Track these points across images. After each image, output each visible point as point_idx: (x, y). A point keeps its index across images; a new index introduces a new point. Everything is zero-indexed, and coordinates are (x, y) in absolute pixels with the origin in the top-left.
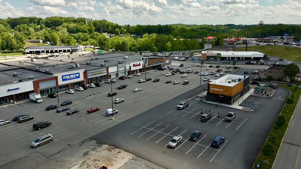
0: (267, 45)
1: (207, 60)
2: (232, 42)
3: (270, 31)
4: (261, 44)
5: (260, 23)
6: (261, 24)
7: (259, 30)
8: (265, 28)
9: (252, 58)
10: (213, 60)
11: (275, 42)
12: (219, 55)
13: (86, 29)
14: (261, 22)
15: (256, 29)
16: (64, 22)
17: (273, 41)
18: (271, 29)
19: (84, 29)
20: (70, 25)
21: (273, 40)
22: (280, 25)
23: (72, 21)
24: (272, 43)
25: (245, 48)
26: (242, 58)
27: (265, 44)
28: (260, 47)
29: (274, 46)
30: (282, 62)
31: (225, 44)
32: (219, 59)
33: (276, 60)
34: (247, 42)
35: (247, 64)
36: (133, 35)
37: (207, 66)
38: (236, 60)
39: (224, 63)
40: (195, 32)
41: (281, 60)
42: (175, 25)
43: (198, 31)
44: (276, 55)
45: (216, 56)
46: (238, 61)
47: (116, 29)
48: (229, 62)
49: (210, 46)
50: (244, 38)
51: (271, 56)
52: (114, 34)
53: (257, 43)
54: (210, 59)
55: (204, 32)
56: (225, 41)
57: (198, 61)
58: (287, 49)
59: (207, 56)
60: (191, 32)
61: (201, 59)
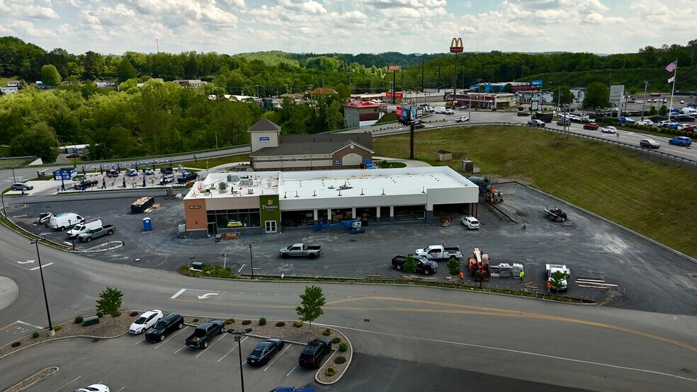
1: (211, 230)
2: (372, 111)
3: (477, 68)
5: (454, 46)
6: (457, 48)
7: (453, 66)
8: (467, 61)
9: (430, 208)
10: (242, 234)
12: (270, 202)
14: (457, 43)
15: (445, 63)
17: (493, 104)
18: (481, 64)
22: (496, 54)
25: (408, 139)
26: (385, 210)
28: (459, 131)
30: (568, 231)
31: (349, 116)
32: (273, 224)
33: (531, 210)
34: (412, 118)
35: (399, 267)
36: (105, 83)
37: (143, 326)
38: (357, 224)
39: (285, 256)
40: (290, 74)
41: (556, 218)
42: (262, 53)
43: (299, 71)
44: (522, 172)
45: (258, 210)
46: (362, 232)
47: (45, 66)
48: (312, 254)
49: (273, 139)
50: (410, 93)
51: (504, 177)
52: (40, 82)
53: (449, 114)
54: (226, 227)
55: (315, 73)
56: (349, 105)
57: (172, 234)
58: (557, 146)
59: (208, 212)
60: (277, 72)
61: (181, 227)
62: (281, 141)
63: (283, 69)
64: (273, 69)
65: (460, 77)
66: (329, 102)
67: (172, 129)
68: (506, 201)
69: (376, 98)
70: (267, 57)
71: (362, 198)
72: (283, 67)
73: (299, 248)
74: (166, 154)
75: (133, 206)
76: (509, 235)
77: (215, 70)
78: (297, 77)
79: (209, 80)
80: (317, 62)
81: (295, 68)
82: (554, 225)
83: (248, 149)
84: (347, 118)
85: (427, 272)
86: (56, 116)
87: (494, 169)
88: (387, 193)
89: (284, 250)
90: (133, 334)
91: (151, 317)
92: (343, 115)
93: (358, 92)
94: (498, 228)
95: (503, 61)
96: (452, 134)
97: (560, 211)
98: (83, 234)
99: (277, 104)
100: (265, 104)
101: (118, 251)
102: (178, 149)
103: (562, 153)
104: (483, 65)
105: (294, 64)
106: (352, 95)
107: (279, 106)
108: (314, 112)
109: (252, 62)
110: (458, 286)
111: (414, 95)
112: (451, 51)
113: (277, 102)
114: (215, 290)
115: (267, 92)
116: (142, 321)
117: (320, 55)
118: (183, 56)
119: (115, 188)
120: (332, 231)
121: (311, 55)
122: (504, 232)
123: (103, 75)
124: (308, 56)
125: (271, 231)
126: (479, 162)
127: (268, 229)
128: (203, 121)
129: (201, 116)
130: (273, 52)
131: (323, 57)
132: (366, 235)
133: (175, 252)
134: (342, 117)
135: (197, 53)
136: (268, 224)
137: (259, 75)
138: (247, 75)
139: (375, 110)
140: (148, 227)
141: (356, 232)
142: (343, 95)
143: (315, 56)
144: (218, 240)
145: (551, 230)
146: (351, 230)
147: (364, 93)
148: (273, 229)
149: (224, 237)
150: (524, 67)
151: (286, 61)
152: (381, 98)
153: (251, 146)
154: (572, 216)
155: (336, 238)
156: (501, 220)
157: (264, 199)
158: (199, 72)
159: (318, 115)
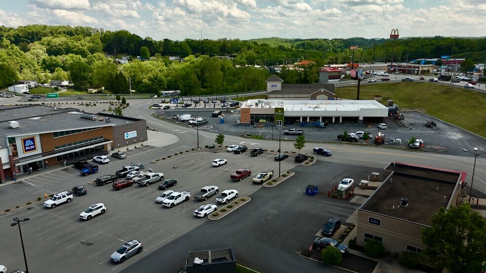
0: (403, 80)
1: (252, 123)
2: (337, 74)
3: (417, 48)
4: (393, 77)
5: (393, 34)
6: (395, 35)
8: (410, 44)
9: (361, 118)
10: (266, 125)
11: (423, 72)
13: (85, 48)
14: (395, 32)
16: (50, 34)
17: (418, 71)
18: (420, 45)
19: (81, 47)
20: (55, 40)
21: (418, 68)
22: (438, 39)
23: (64, 32)
24: (417, 74)
25: (357, 89)
26: (337, 119)
27: (401, 77)
28: (389, 85)
29: (418, 83)
30: (434, 131)
31: (322, 77)
32: (280, 122)
33: (419, 123)
34: (359, 76)
35: (341, 139)
36: (174, 58)
37: (232, 149)
38: (322, 124)
39: (287, 134)
40: (285, 52)
41: (431, 125)
42: (266, 39)
43: (291, 50)
44: (421, 107)
45: (274, 115)
46: (325, 128)
47: (142, 47)
48: (299, 133)
49: (278, 85)
50: (364, 64)
51: (410, 109)
52: (139, 57)
53: (386, 76)
54: (259, 122)
55: (302, 52)
56: (323, 70)
57: (233, 125)
58: (446, 93)
59: (251, 114)
60: (276, 51)
61: (238, 122)
62: (283, 87)
63: (280, 49)
64: (274, 49)
65: (404, 54)
66: (310, 68)
67: (223, 81)
68: (405, 119)
69: (341, 67)
70: (269, 41)
71: (326, 111)
72: (281, 48)
73: (293, 130)
74: (221, 94)
75: (213, 114)
76: (401, 132)
77: (238, 50)
78: (290, 54)
79: (235, 56)
80: (303, 45)
81: (289, 48)
82: (428, 129)
83: (266, 92)
84: (321, 77)
85: (354, 141)
86: (154, 75)
87: (406, 105)
88: (338, 110)
89: (287, 131)
90: (228, 151)
91: (235, 147)
92: (319, 76)
93: (329, 63)
94: (397, 129)
95: (438, 43)
96: (384, 87)
97: (433, 122)
98: (195, 122)
99: (277, 70)
100: (271, 70)
101: (212, 129)
102: (226, 92)
103: (447, 96)
104: (422, 46)
105: (287, 46)
106: (325, 65)
107: (279, 72)
108: (301, 74)
109: (261, 45)
110: (367, 145)
111: (366, 65)
112: (391, 37)
113: (278, 69)
114: (257, 142)
115: (271, 63)
116: (231, 147)
117: (305, 40)
118: (219, 41)
119: (200, 107)
120: (309, 127)
121: (299, 40)
122: (399, 131)
123: (173, 53)
124: (297, 40)
125: (279, 125)
126: (398, 102)
127: (278, 124)
128: (236, 79)
129: (235, 76)
130: (273, 38)
131: (307, 41)
132: (326, 129)
133: (237, 131)
134: (317, 77)
135: (228, 40)
136: (278, 122)
137: (266, 53)
138: (258, 53)
139: (339, 73)
140: (222, 122)
141: (322, 128)
142: (320, 64)
143: (301, 40)
144: (255, 127)
145: (425, 130)
146: (319, 127)
147: (333, 64)
148: (280, 124)
149: (258, 127)
150: (454, 48)
151: (282, 44)
152: (344, 67)
153: (266, 91)
154: (439, 125)
155: (311, 129)
156: (400, 126)
157: (277, 109)
158: (229, 51)
159: (303, 76)
